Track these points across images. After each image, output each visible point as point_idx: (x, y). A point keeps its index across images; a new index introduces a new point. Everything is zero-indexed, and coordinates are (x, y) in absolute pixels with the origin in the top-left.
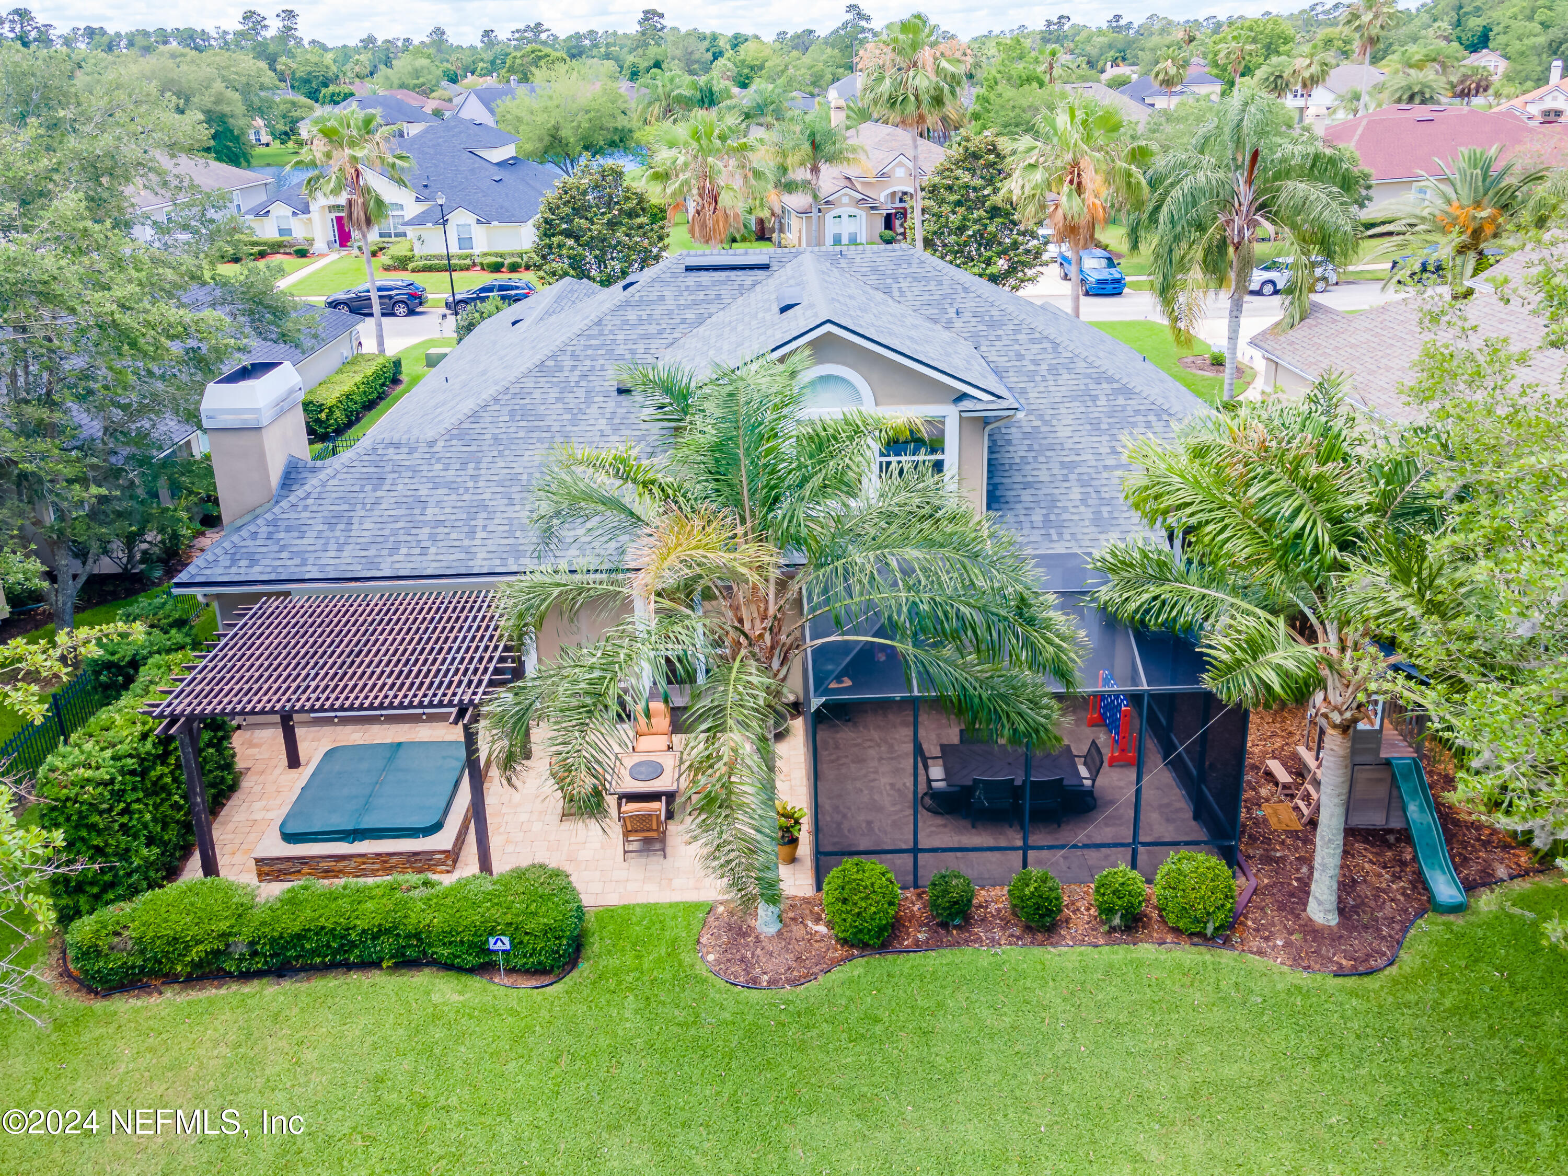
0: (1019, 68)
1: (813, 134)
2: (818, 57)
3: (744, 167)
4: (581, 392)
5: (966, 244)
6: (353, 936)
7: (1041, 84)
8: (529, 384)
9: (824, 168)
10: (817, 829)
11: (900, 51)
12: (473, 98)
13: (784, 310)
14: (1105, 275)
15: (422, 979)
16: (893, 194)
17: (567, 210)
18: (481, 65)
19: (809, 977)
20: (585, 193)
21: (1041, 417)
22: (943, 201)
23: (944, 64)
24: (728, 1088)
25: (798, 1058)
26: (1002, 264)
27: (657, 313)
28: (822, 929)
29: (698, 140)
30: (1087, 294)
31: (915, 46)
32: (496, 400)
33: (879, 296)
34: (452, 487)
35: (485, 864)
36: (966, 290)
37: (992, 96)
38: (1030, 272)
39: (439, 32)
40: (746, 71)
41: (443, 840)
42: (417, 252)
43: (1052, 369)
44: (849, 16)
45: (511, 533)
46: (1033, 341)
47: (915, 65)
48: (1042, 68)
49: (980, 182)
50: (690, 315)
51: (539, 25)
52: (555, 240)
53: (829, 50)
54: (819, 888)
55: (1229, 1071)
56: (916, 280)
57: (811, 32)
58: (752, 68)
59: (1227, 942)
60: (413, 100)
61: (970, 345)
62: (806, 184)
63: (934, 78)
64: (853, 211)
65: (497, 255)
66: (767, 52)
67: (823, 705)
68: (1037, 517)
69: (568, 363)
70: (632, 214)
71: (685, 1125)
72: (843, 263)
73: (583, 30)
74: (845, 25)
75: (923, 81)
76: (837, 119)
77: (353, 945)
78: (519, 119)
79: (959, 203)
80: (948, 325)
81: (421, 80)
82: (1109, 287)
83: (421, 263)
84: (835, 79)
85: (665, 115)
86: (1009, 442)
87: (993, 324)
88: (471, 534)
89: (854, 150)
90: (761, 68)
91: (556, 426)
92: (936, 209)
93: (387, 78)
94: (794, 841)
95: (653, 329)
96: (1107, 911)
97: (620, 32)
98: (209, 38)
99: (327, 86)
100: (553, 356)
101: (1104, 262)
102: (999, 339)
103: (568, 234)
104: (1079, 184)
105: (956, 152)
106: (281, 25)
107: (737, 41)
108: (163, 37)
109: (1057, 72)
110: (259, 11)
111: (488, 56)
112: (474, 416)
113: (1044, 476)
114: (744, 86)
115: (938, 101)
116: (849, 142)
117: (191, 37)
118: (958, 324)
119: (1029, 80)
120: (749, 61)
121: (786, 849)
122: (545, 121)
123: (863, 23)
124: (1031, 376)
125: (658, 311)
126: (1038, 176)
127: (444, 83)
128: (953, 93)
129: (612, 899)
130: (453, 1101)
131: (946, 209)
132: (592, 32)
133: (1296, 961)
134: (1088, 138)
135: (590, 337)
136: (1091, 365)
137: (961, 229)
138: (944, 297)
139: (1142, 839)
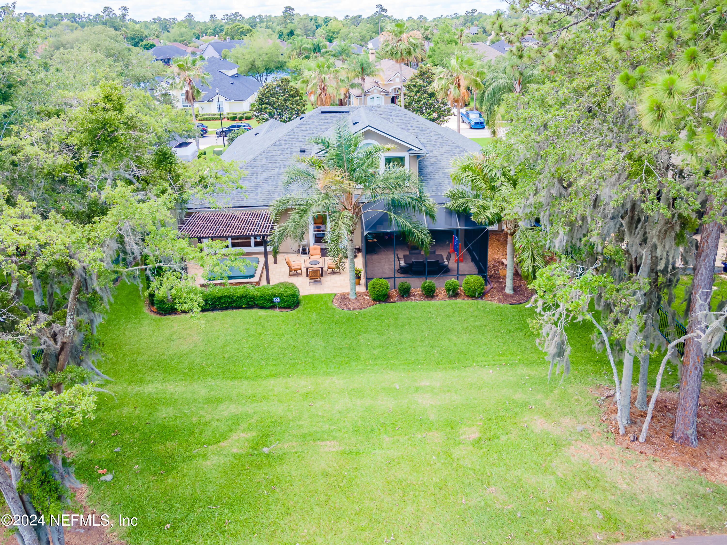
0: (447, 37)
1: (362, 65)
2: (364, 28)
3: (336, 78)
4: (288, 152)
5: (420, 107)
6: (235, 298)
7: (456, 44)
8: (271, 149)
9: (366, 78)
10: (366, 273)
11: (396, 35)
12: (210, 46)
13: (355, 124)
14: (478, 121)
15: (255, 310)
16: (395, 89)
17: (268, 95)
18: (209, 31)
19: (364, 308)
20: (275, 88)
21: (437, 159)
22: (412, 91)
23: (411, 40)
24: (343, 329)
25: (361, 324)
26: (435, 115)
27: (312, 127)
28: (368, 298)
29: (319, 68)
30: (471, 128)
31: (401, 33)
32: (261, 155)
33: (385, 121)
34: (249, 181)
35: (268, 282)
36: (414, 119)
37: (436, 49)
38: (446, 118)
39: (190, 16)
40: (331, 34)
41: (256, 279)
42: (200, 112)
43: (441, 144)
44: (377, 10)
45: (270, 194)
46: (435, 135)
47: (401, 40)
48: (456, 37)
49: (425, 84)
50: (323, 128)
51: (237, 13)
52: (264, 106)
53: (368, 25)
54: (367, 289)
55: (477, 323)
56: (397, 116)
57: (360, 16)
58: (334, 33)
59: (482, 298)
60: (182, 47)
61: (415, 137)
62: (359, 85)
63: (408, 45)
64: (379, 95)
65: (233, 114)
66: (341, 25)
67: (368, 233)
68: (434, 189)
69: (284, 143)
70: (293, 96)
71: (332, 336)
72: (374, 111)
73: (256, 15)
74: (375, 13)
75: (404, 46)
76: (372, 58)
77: (234, 301)
78: (237, 58)
79: (418, 92)
80: (408, 130)
81: (184, 38)
82: (479, 125)
83: (203, 117)
84: (372, 38)
85: (299, 56)
86: (426, 166)
87: (423, 130)
88: (257, 194)
89: (378, 71)
90: (338, 33)
91: (281, 162)
92: (410, 94)
93: (168, 37)
94: (359, 278)
95: (311, 132)
96: (449, 290)
97: (273, 15)
98: (82, 17)
99: (142, 41)
100: (279, 141)
101: (478, 116)
102: (424, 134)
103: (268, 104)
104: (459, 85)
105: (417, 72)
106: (121, 13)
107: (327, 21)
108: (61, 17)
109: (463, 38)
110: (111, 7)
111: (212, 26)
112: (254, 159)
113: (437, 176)
114: (330, 41)
115: (409, 53)
116: (377, 68)
117: (74, 17)
118: (411, 130)
119: (451, 42)
120: (333, 30)
121: (357, 280)
122: (249, 58)
123: (384, 13)
124: (434, 146)
125: (312, 126)
126: (443, 82)
127: (194, 39)
128: (415, 51)
129: (307, 293)
130: (268, 333)
131: (413, 94)
132: (260, 16)
133: (500, 301)
134: (461, 67)
135: (290, 135)
136: (453, 143)
137: (419, 101)
138: (407, 121)
139: (460, 273)
